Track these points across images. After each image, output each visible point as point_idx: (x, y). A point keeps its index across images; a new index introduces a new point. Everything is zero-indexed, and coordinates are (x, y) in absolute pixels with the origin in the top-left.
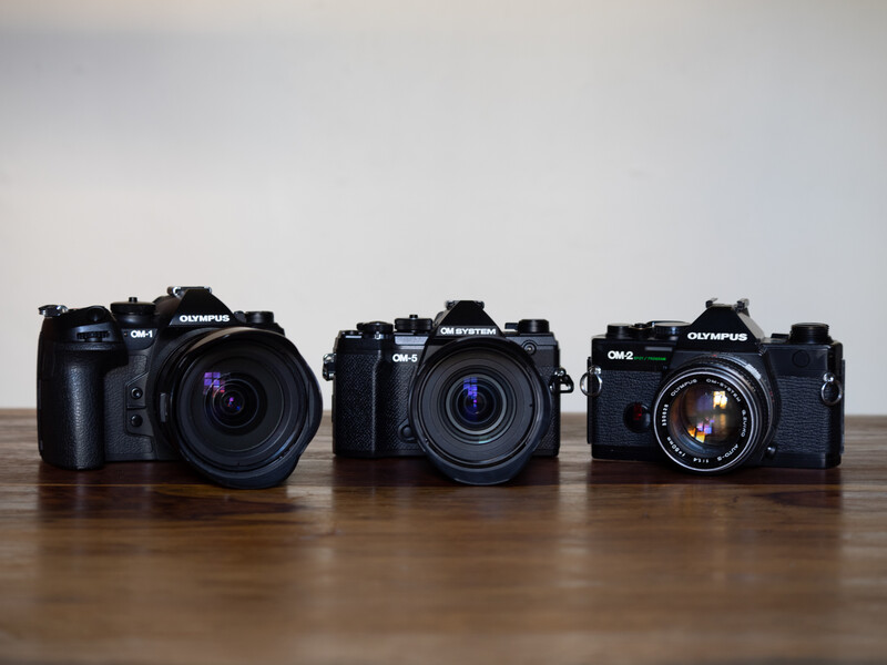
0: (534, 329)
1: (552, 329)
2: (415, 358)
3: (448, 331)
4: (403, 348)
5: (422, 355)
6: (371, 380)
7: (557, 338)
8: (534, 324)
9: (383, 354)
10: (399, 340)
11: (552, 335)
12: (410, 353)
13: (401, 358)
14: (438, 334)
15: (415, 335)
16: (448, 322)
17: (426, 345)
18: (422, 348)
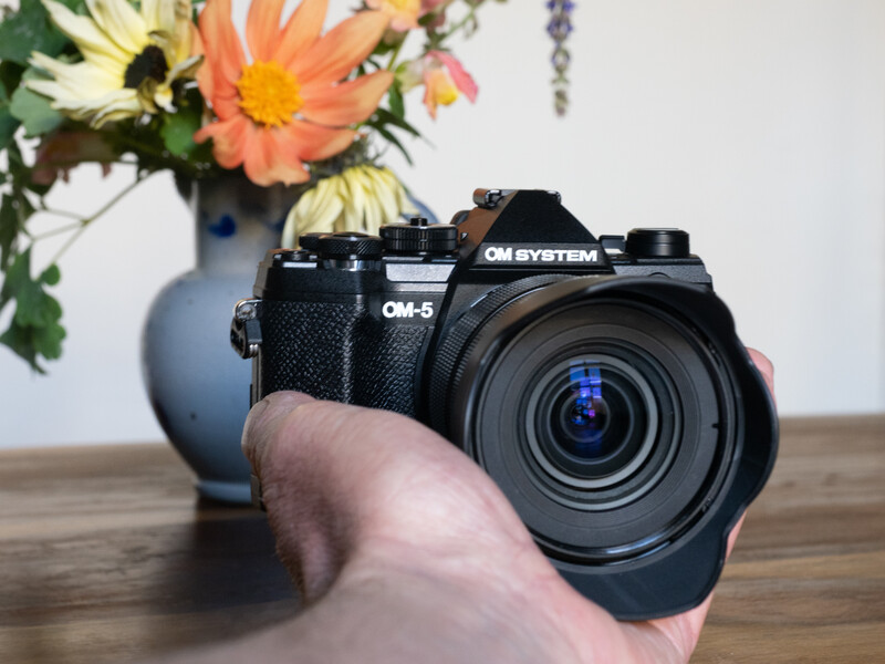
0: (663, 249)
1: (695, 248)
2: (427, 311)
3: (499, 254)
4: (403, 288)
5: (444, 303)
6: (339, 357)
7: (710, 268)
8: (664, 239)
9: (366, 303)
10: (395, 272)
11: (698, 262)
12: (418, 300)
13: (400, 310)
14: (479, 261)
15: (427, 261)
16: (498, 236)
17: (453, 282)
18: (443, 288)
